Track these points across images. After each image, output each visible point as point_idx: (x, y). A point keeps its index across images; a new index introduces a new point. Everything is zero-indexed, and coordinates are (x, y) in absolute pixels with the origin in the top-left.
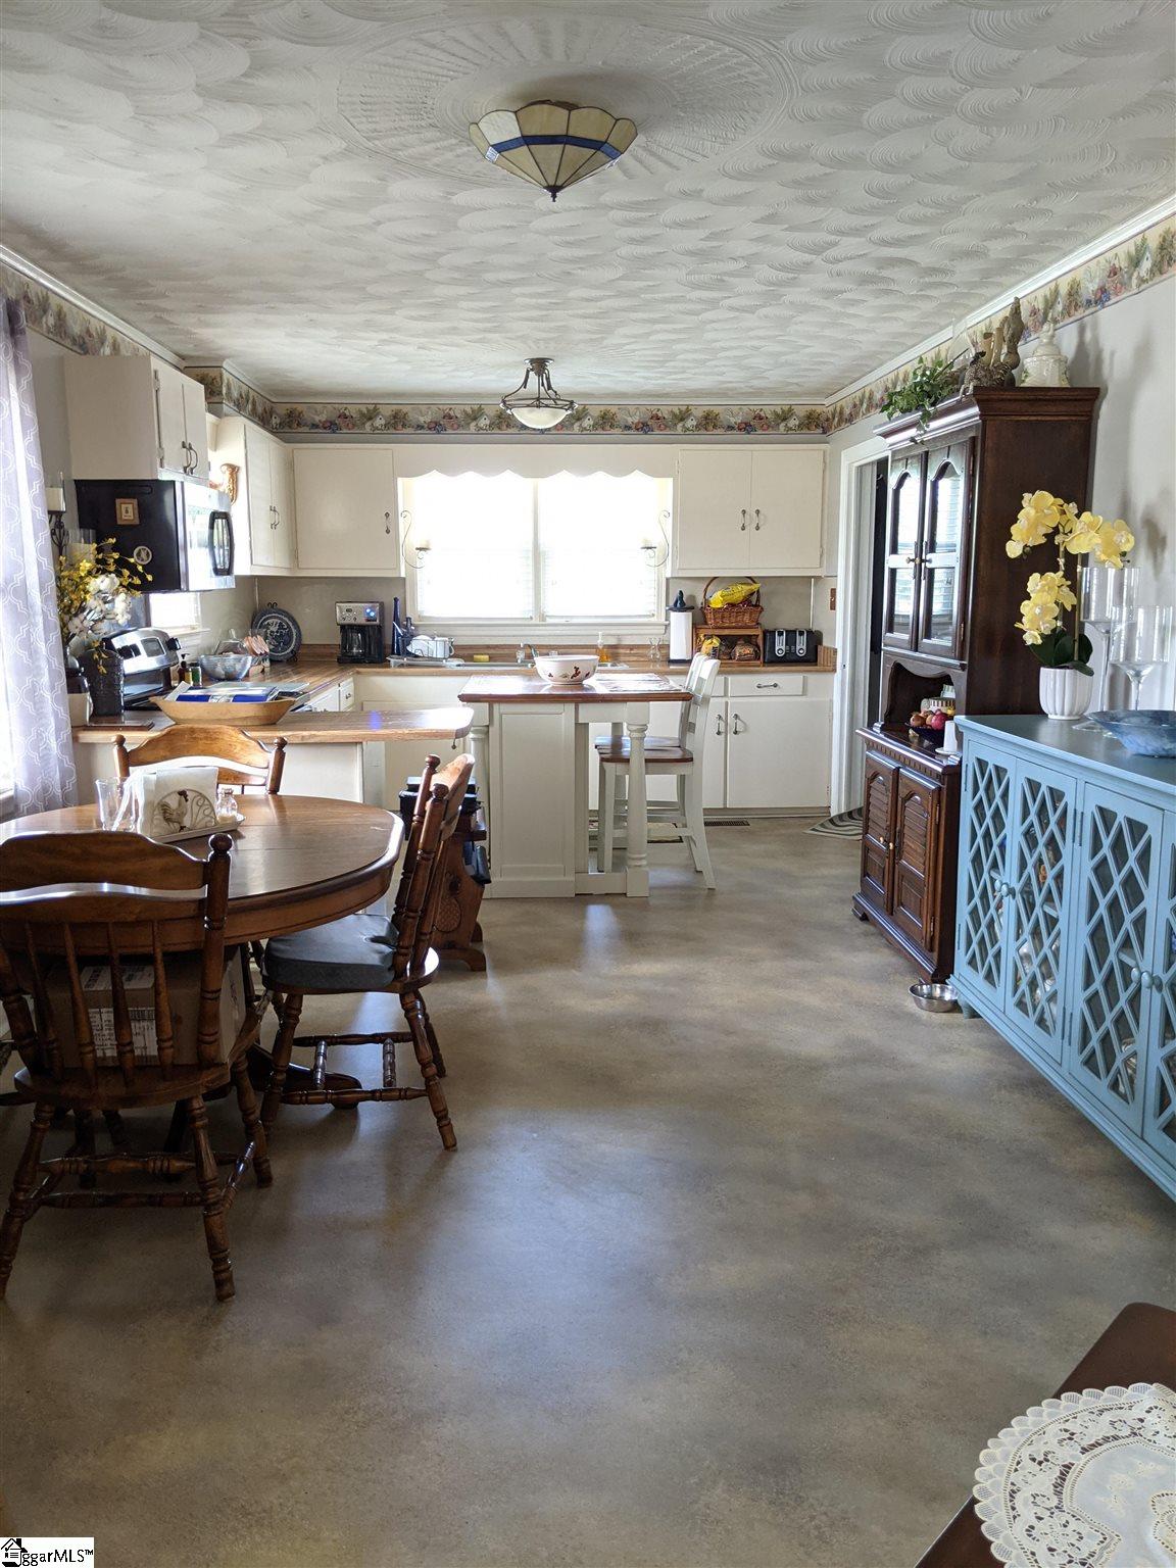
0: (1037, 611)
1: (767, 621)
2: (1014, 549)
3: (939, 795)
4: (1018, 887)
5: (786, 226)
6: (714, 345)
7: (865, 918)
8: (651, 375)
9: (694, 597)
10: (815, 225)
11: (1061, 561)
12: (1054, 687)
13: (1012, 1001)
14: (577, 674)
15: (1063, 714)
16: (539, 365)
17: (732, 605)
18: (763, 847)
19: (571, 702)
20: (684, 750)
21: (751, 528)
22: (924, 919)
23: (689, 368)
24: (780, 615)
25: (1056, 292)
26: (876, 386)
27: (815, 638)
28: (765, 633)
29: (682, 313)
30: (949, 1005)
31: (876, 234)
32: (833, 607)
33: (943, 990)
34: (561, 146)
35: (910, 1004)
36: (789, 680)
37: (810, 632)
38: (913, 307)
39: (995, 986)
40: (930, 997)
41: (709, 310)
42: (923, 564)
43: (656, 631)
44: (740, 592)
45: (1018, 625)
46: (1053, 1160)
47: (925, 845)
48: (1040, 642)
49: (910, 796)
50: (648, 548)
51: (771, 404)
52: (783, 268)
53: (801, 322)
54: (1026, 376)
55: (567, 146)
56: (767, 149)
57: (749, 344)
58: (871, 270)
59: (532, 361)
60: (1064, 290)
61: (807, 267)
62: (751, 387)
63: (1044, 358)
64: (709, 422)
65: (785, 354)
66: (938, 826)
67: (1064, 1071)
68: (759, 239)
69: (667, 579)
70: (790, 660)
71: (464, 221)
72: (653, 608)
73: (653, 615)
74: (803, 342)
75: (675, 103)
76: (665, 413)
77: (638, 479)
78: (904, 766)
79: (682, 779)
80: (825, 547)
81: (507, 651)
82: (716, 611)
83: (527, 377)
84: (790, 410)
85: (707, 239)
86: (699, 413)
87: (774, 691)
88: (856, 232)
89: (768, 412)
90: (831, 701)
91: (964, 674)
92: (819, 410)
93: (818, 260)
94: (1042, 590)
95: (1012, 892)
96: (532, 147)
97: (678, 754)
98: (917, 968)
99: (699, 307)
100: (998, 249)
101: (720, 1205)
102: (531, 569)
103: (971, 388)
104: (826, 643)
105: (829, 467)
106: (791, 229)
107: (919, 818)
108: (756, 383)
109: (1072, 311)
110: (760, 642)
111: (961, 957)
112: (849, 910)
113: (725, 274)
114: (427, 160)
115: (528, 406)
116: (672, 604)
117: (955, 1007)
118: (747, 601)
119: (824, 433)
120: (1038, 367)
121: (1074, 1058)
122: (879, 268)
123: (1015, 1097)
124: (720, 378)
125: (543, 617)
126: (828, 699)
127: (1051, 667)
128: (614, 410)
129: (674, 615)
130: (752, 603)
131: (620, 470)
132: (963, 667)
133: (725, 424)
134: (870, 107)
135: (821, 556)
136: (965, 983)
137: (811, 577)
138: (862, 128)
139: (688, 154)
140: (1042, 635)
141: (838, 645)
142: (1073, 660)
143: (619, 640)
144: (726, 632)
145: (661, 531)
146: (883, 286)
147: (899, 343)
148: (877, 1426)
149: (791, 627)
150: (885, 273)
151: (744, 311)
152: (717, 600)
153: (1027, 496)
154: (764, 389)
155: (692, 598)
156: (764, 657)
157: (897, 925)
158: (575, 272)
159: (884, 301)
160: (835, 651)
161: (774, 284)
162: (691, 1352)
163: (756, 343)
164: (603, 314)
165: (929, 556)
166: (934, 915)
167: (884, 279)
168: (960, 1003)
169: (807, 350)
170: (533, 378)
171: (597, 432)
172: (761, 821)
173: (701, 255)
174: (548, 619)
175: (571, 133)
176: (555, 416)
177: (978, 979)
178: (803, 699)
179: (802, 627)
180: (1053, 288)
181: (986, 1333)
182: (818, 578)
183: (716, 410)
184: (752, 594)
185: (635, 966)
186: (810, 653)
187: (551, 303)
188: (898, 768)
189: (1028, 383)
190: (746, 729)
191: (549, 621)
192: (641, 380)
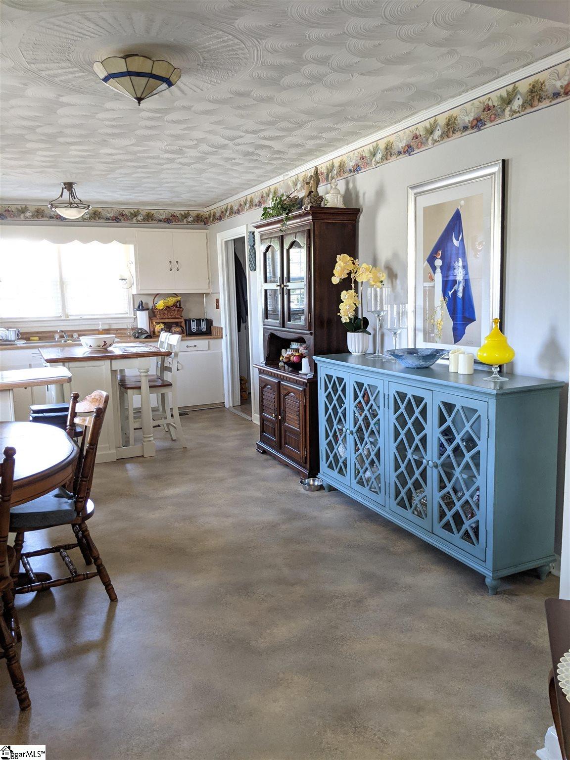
0: (347, 307)
1: (186, 315)
2: (335, 280)
3: (305, 391)
4: (354, 430)
5: (224, 127)
6: (162, 181)
7: (265, 452)
8: (125, 193)
9: (147, 303)
10: (237, 128)
11: (353, 285)
12: (354, 340)
13: (354, 482)
14: (105, 345)
15: (359, 353)
16: (69, 186)
17: (168, 307)
18: (201, 424)
19: (108, 359)
20: (163, 380)
21: (174, 270)
22: (301, 450)
23: (145, 191)
24: (192, 312)
25: (333, 165)
26: (235, 203)
27: (209, 323)
28: (185, 320)
29: (156, 164)
30: (319, 487)
31: (261, 134)
32: (218, 307)
33: (314, 481)
34: (147, 78)
35: (301, 489)
36: (201, 343)
37: (207, 320)
38: (263, 168)
39: (345, 476)
40: (309, 485)
41: (168, 163)
42: (285, 288)
43: (130, 321)
44: (171, 301)
45: (338, 314)
46: (392, 549)
47: (299, 416)
48: (348, 321)
49: (288, 394)
50: (123, 279)
51: (180, 210)
52: (214, 147)
53: (210, 172)
54: (327, 203)
55: (151, 79)
56: (233, 91)
57: (180, 181)
58: (252, 150)
59: (65, 184)
60: (337, 164)
61: (224, 147)
62: (171, 201)
63: (334, 195)
64: (149, 218)
65: (195, 186)
66: (305, 406)
67: (387, 508)
68: (209, 132)
69: (133, 295)
70: (199, 334)
71: (61, 111)
72: (127, 310)
73: (127, 313)
74: (206, 181)
75: (199, 63)
76: (126, 212)
77: (115, 245)
78: (283, 380)
79: (163, 395)
80: (210, 279)
81: (48, 335)
82: (160, 310)
83: (62, 192)
84: (188, 213)
85: (185, 129)
86: (144, 213)
87: (195, 349)
88: (254, 132)
89: (177, 214)
90: (222, 352)
91: (312, 337)
92: (202, 213)
93: (231, 143)
94: (348, 298)
95: (352, 433)
96: (132, 77)
97: (159, 383)
98: (298, 473)
99: (164, 161)
100: (310, 144)
101: (263, 600)
102: (59, 291)
103: (309, 207)
104: (215, 324)
105: (210, 242)
106: (226, 128)
107: (294, 403)
108: (176, 200)
109: (342, 174)
110: (183, 324)
111: (323, 465)
112: (255, 449)
113: (185, 147)
114: (56, 77)
115: (66, 207)
116: (136, 307)
117: (321, 488)
118: (175, 305)
119: (205, 224)
120: (332, 198)
121: (392, 503)
122: (256, 149)
123: (363, 524)
124: (159, 197)
125: (67, 316)
126: (220, 351)
127: (353, 332)
128: (100, 210)
129: (139, 313)
130: (178, 306)
131: (106, 240)
132: (311, 334)
133: (157, 219)
134: (287, 75)
135: (209, 283)
136: (327, 475)
137: (203, 294)
138: (280, 85)
139: (194, 88)
140: (349, 318)
141: (223, 326)
142: (361, 328)
143: (110, 326)
144: (166, 321)
145: (130, 271)
146: (254, 158)
147: (249, 184)
148: (380, 685)
149: (198, 318)
150: (257, 152)
151: (185, 165)
152: (160, 304)
153: (338, 256)
154: (177, 203)
155: (147, 304)
156: (186, 333)
157: (283, 454)
158: (108, 140)
159: (252, 164)
160: (222, 329)
161: (205, 153)
162: (284, 673)
163: (183, 180)
164: (113, 162)
165: (288, 284)
166: (306, 447)
167: (257, 155)
168: (324, 485)
169: (206, 185)
170: (66, 192)
171: (92, 221)
172: (194, 412)
173: (177, 137)
174: (70, 317)
175: (153, 72)
176: (80, 212)
177: (335, 473)
178: (208, 352)
179: (202, 317)
180: (331, 163)
181: (403, 632)
182: (207, 294)
183: (153, 212)
184: (177, 302)
185: (166, 492)
186: (207, 330)
187: (89, 155)
188: (279, 382)
189: (328, 205)
190: (182, 368)
191: (71, 318)
192: (118, 196)
